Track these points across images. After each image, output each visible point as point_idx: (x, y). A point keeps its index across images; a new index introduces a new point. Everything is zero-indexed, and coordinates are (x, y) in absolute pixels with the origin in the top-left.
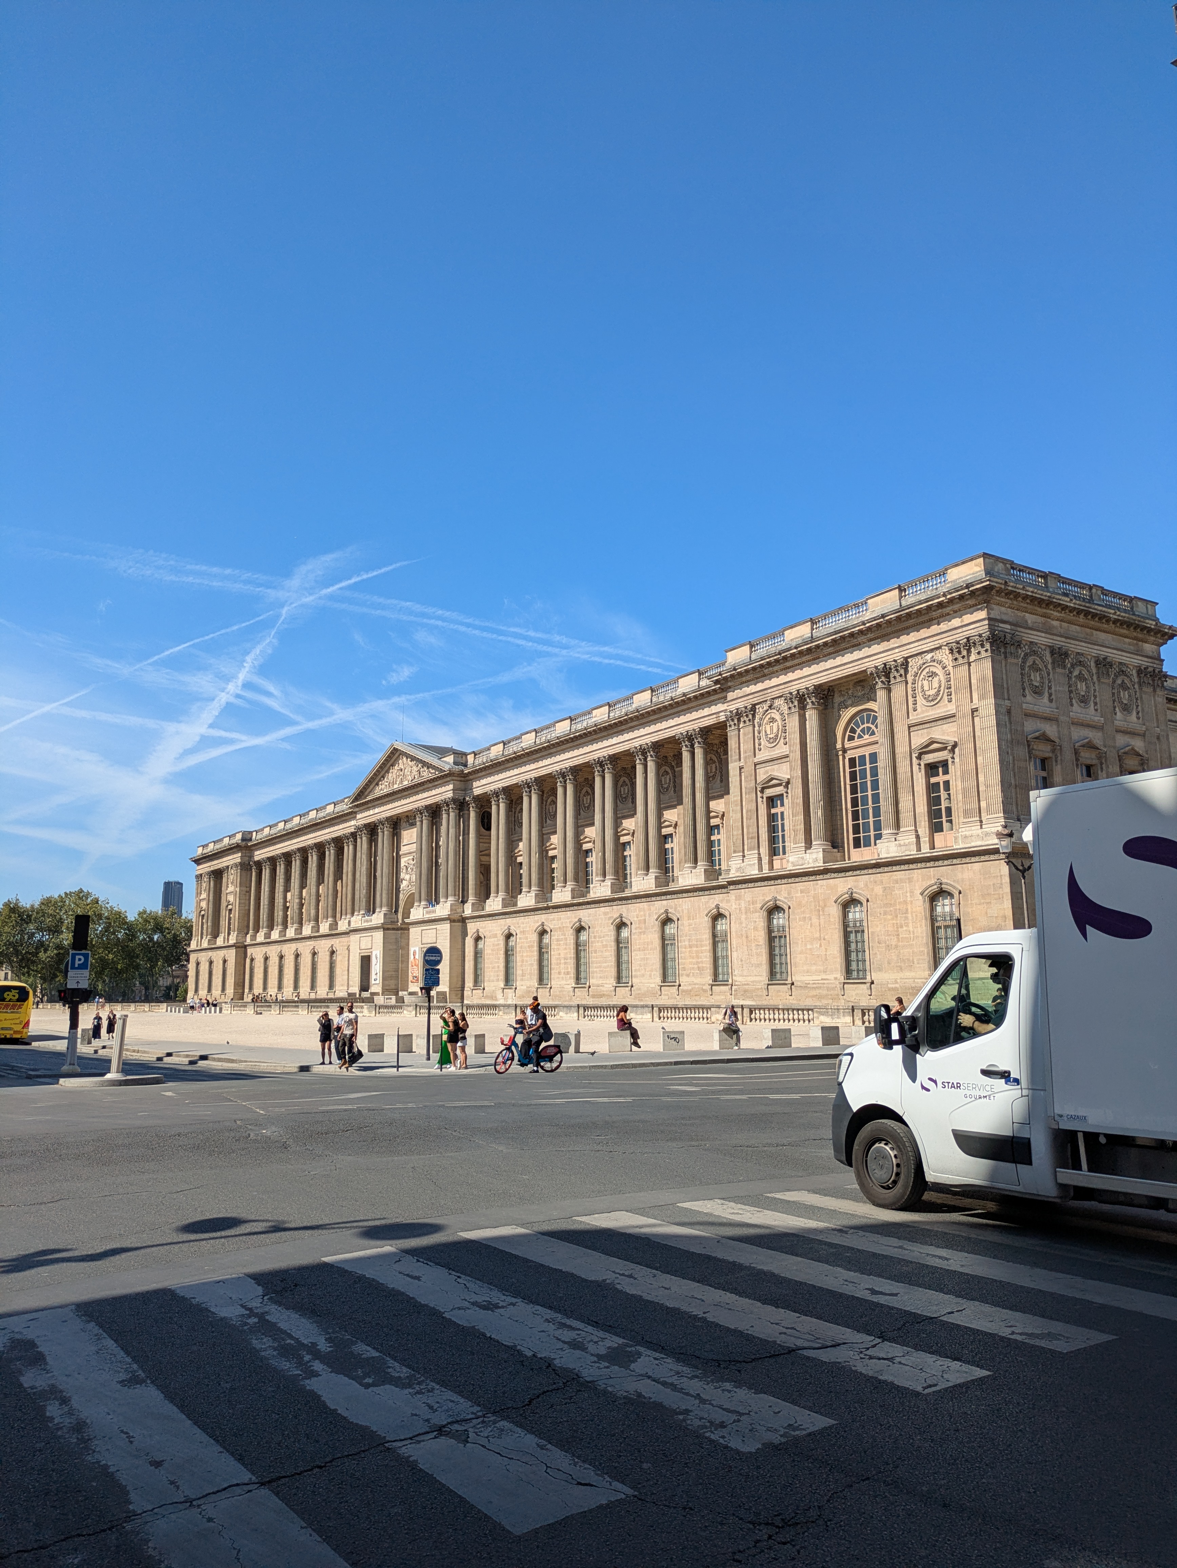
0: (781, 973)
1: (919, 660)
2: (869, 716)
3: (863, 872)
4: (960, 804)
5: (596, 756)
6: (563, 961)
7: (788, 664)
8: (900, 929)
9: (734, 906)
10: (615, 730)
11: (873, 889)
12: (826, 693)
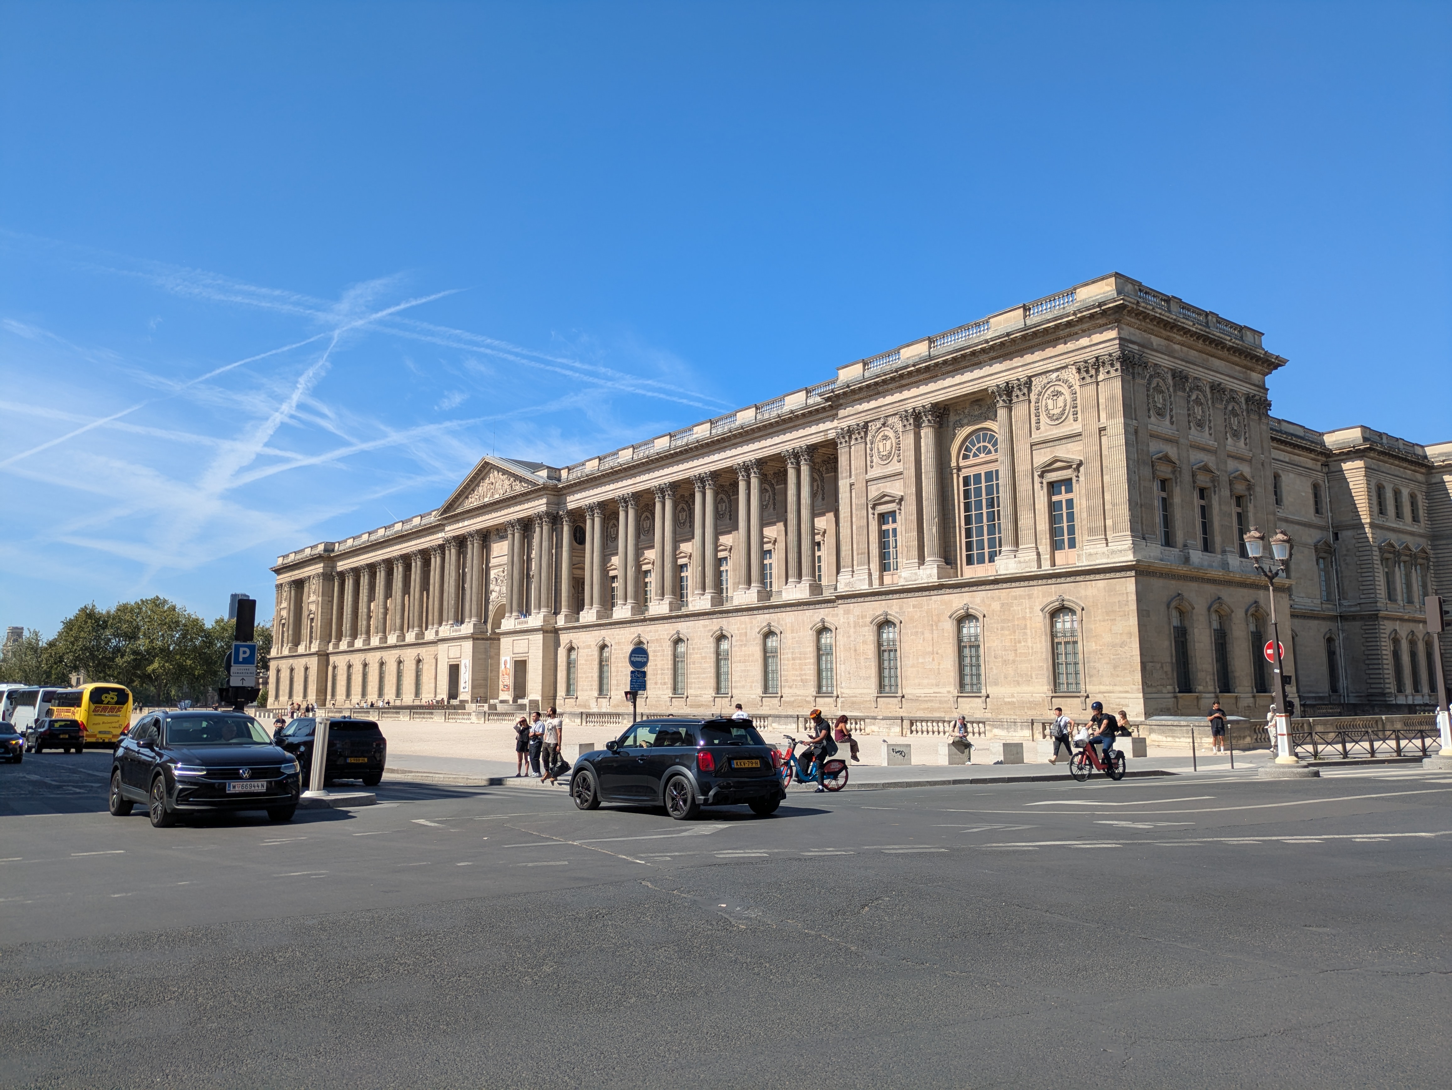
0: (890, 686)
1: (1044, 380)
2: (985, 435)
3: (980, 588)
4: (1085, 522)
5: (697, 472)
6: (659, 672)
7: (903, 382)
8: (1018, 645)
9: (842, 620)
10: (718, 447)
11: (990, 605)
12: (942, 411)
